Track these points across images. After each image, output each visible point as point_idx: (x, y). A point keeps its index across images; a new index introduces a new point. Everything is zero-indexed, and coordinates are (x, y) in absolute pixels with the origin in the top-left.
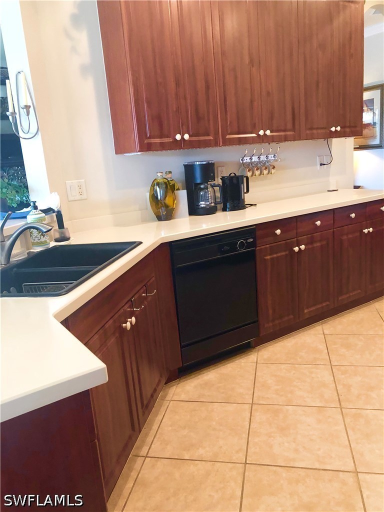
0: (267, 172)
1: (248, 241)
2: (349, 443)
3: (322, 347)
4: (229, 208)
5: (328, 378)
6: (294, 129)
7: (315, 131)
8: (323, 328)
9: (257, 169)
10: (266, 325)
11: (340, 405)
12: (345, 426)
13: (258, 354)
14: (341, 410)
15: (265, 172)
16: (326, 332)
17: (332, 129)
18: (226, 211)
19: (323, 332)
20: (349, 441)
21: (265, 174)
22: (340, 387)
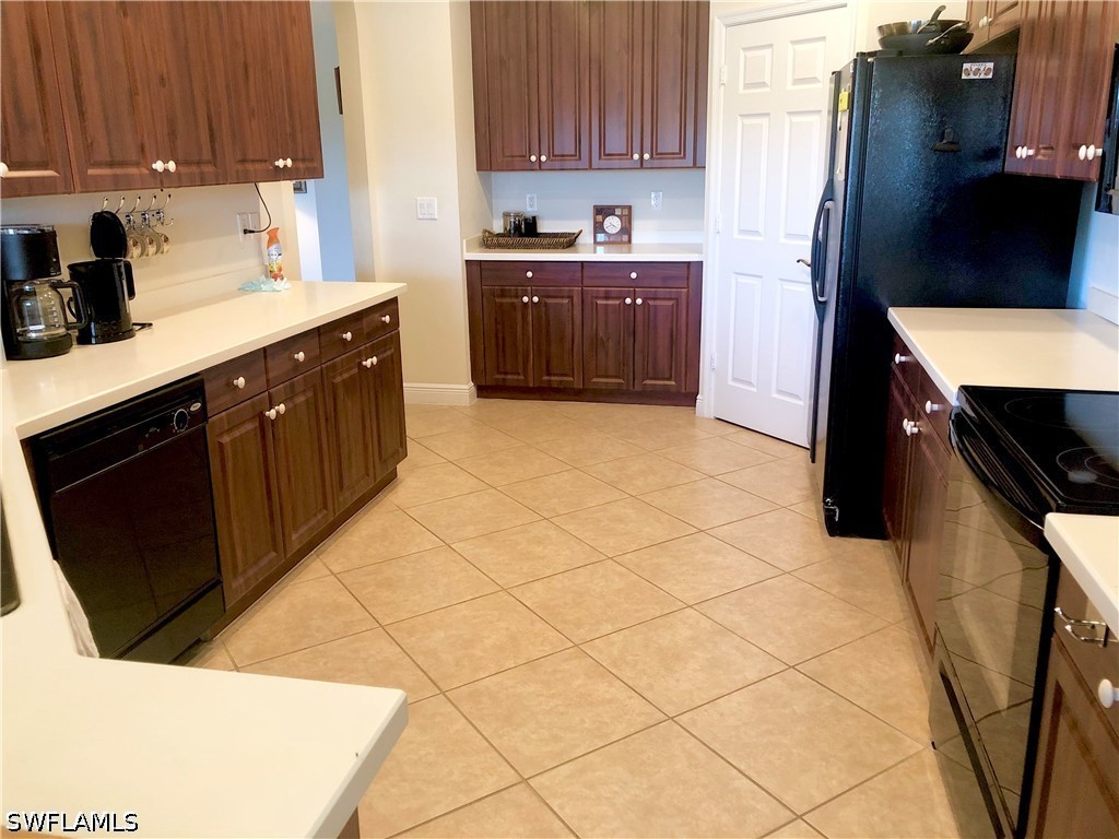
0: (155, 249)
1: (192, 409)
2: (488, 742)
3: (345, 598)
4: (96, 337)
5: (392, 651)
6: (214, 161)
7: (250, 167)
8: (325, 564)
9: (135, 244)
10: (234, 585)
11: (439, 688)
12: (467, 719)
13: (227, 651)
14: (446, 696)
15: (152, 249)
16: (336, 568)
17: (277, 163)
18: (91, 343)
19: (330, 570)
20: (486, 739)
21: (150, 253)
22: (420, 660)
